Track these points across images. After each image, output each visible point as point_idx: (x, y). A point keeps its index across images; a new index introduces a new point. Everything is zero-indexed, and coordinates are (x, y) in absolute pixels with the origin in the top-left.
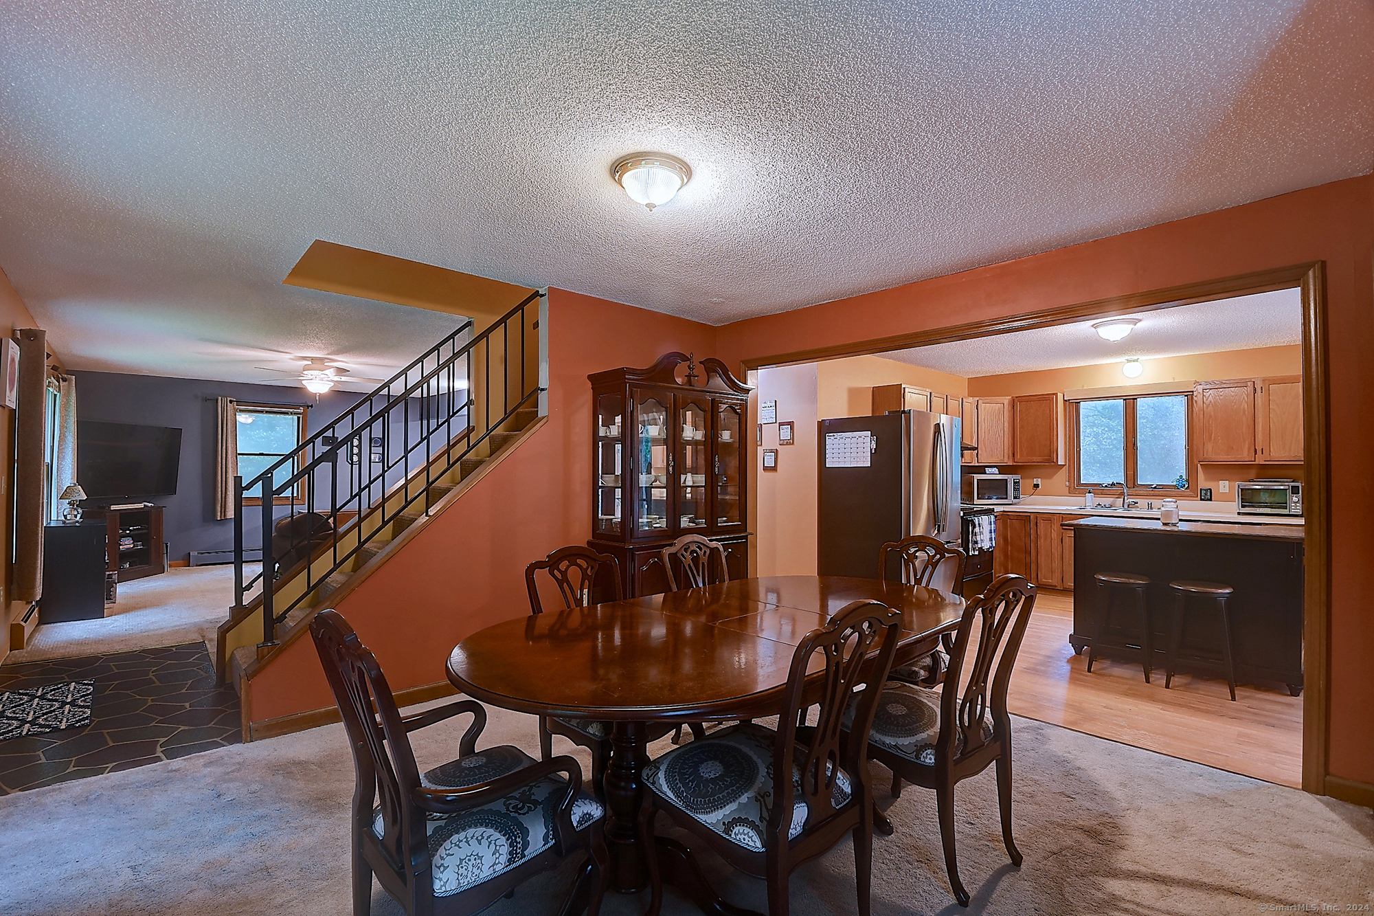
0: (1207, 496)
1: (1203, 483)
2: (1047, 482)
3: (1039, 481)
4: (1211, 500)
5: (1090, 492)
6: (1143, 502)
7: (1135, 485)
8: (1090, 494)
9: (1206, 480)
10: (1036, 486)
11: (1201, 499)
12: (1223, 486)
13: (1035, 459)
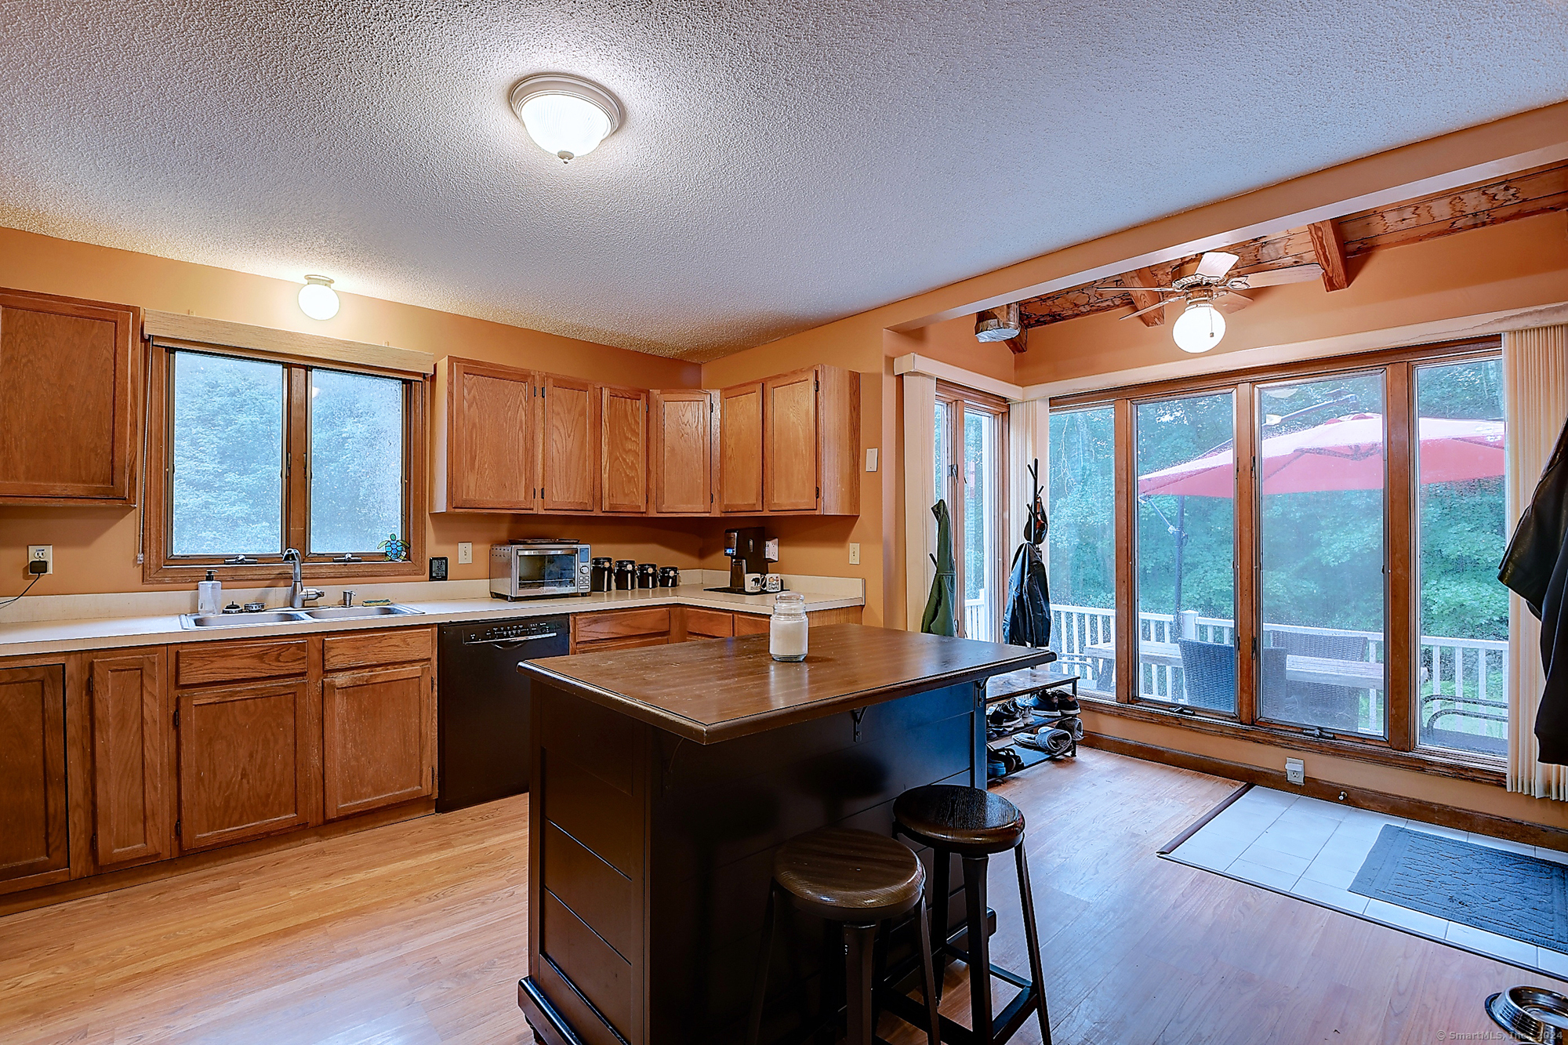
0: (439, 571)
1: (433, 548)
2: (71, 553)
3: (48, 554)
4: (445, 578)
5: (209, 578)
6: (333, 591)
7: (306, 556)
8: (210, 583)
9: (438, 542)
10: (39, 568)
11: (432, 578)
12: (464, 553)
13: (59, 488)
